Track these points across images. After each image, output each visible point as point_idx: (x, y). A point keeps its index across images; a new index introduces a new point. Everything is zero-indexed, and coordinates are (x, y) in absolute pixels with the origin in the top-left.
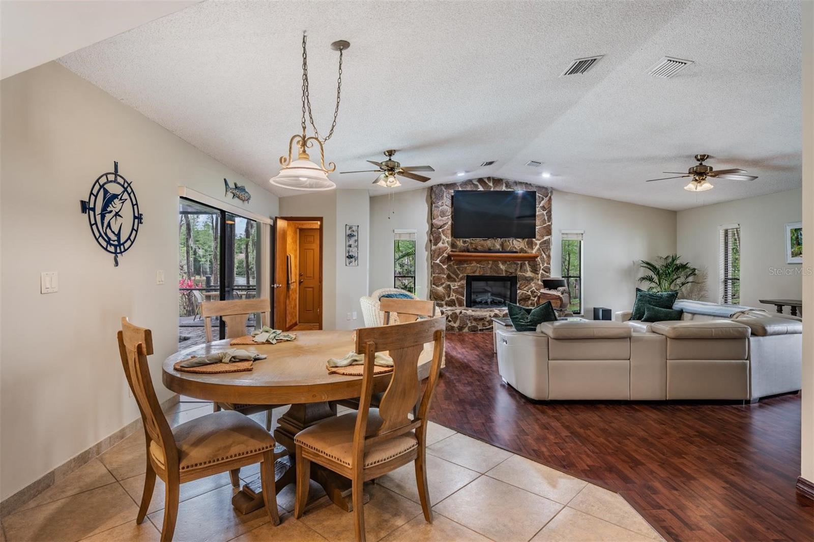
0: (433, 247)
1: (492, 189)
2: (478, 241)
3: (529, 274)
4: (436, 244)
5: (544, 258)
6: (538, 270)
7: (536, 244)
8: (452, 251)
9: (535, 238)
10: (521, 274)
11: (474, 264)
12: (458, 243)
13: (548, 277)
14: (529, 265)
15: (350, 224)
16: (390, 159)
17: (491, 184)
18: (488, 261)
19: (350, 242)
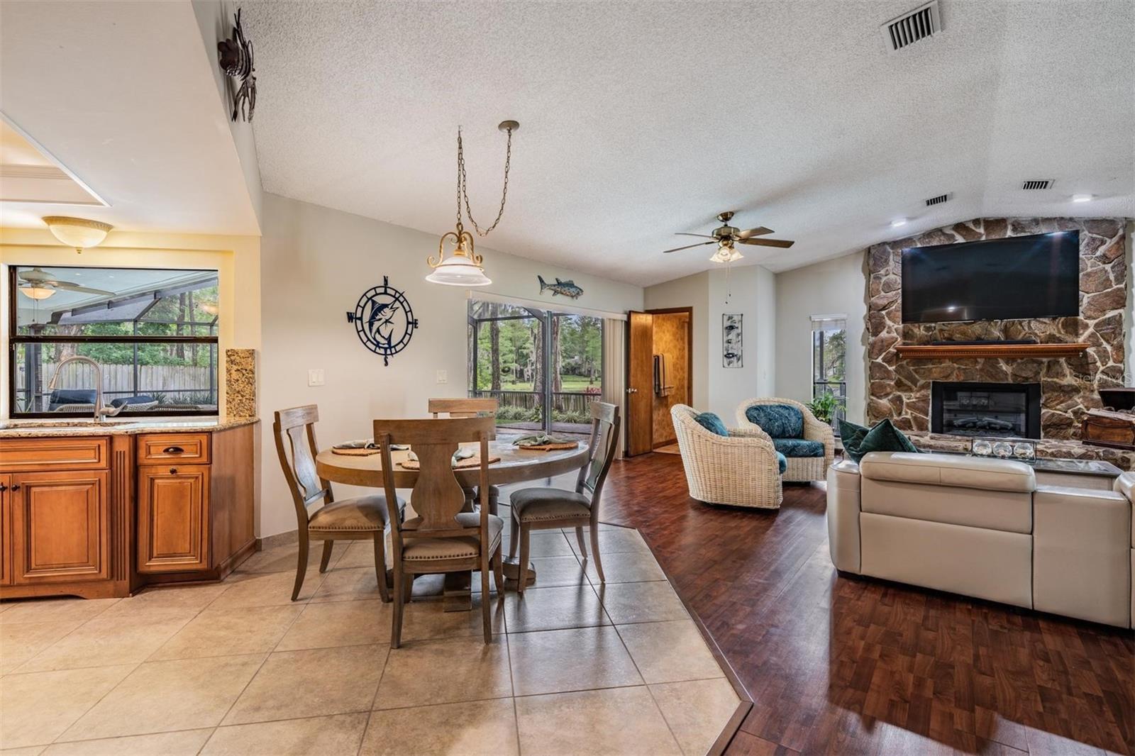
0: (872, 339)
1: (984, 238)
2: (954, 326)
3: (1069, 380)
4: (875, 334)
6: (1092, 372)
9: (1081, 314)
10: (1049, 380)
11: (947, 363)
12: (916, 330)
13: (1118, 385)
14: (1069, 364)
15: (729, 313)
16: (726, 225)
17: (982, 230)
18: (976, 358)
19: (730, 337)
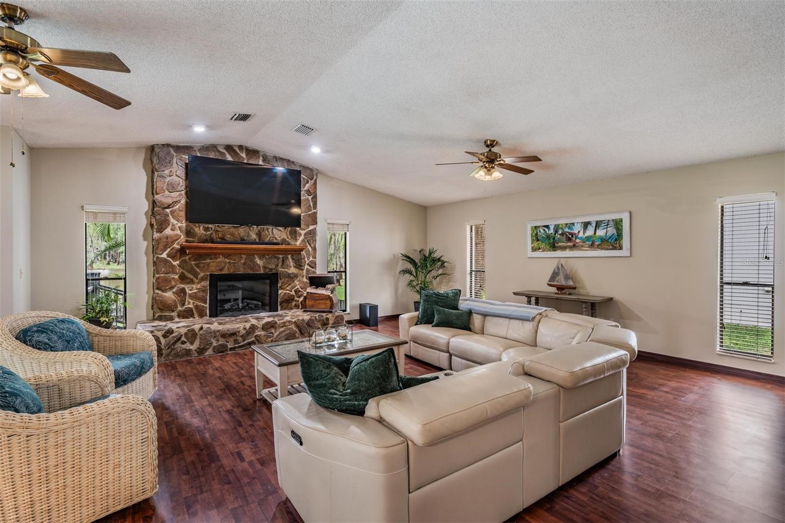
0: (156, 235)
1: (245, 161)
2: (226, 228)
3: (293, 270)
4: (160, 231)
5: (309, 251)
6: (303, 265)
7: (300, 235)
8: (187, 241)
9: (299, 226)
10: (283, 270)
11: (221, 259)
12: (197, 230)
13: (314, 273)
14: (293, 259)
16: (10, 28)
17: (244, 155)
18: (241, 254)
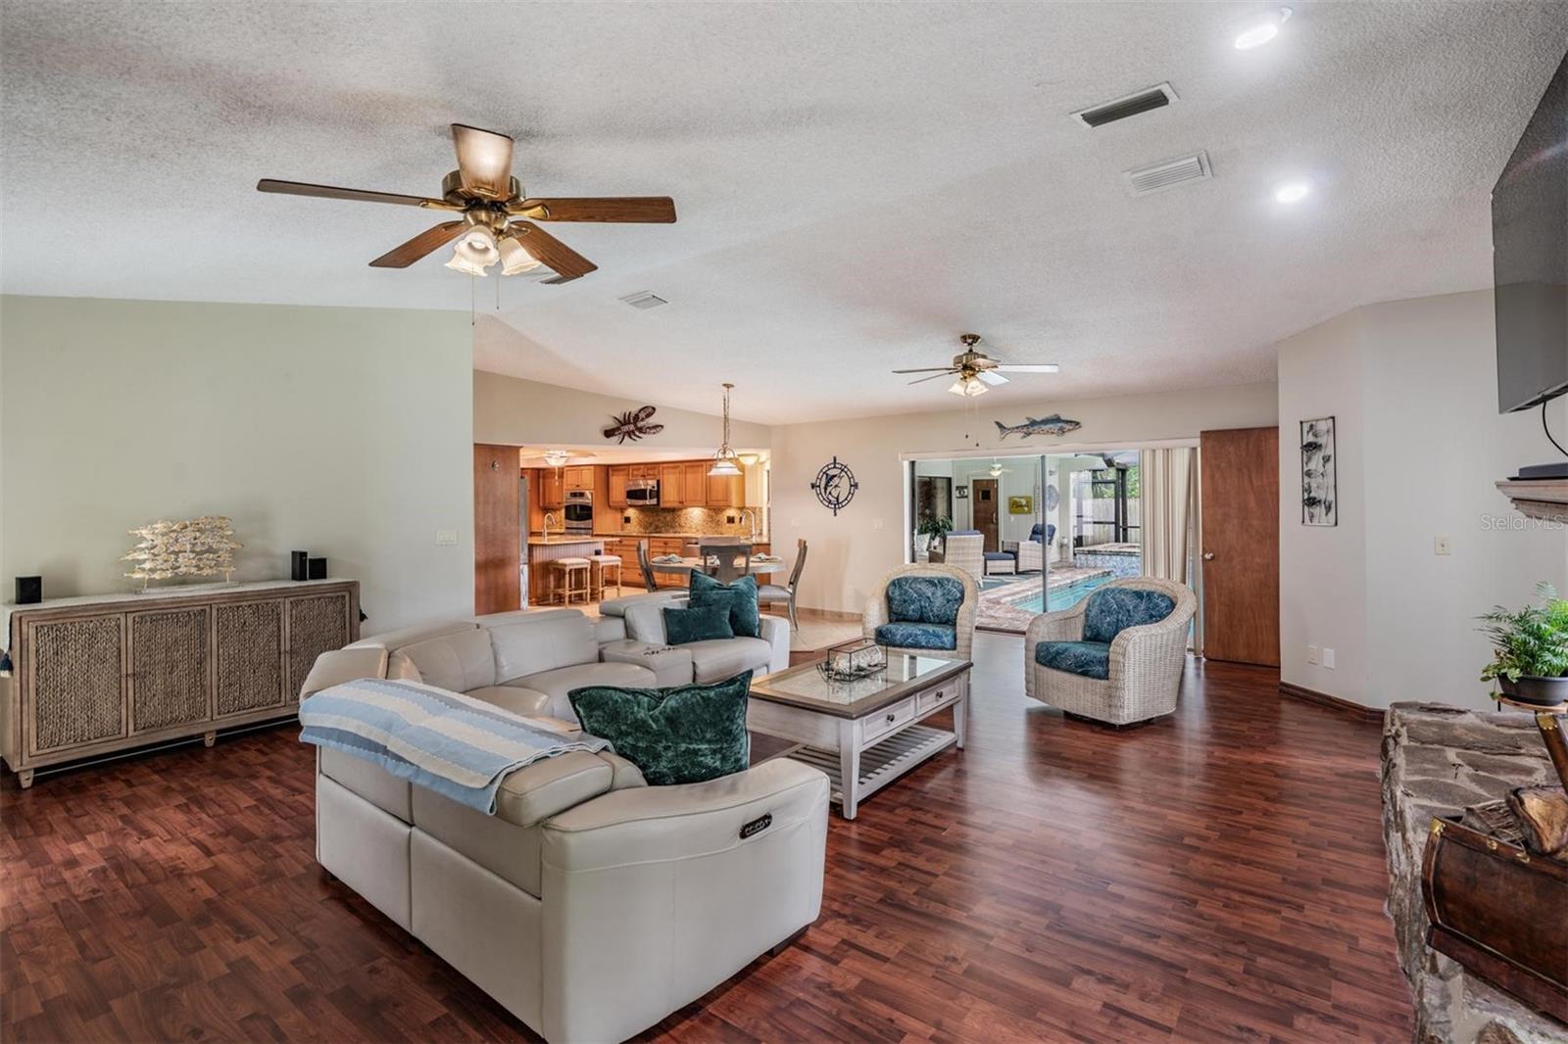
15: (1311, 420)
16: (971, 351)
19: (1312, 466)
